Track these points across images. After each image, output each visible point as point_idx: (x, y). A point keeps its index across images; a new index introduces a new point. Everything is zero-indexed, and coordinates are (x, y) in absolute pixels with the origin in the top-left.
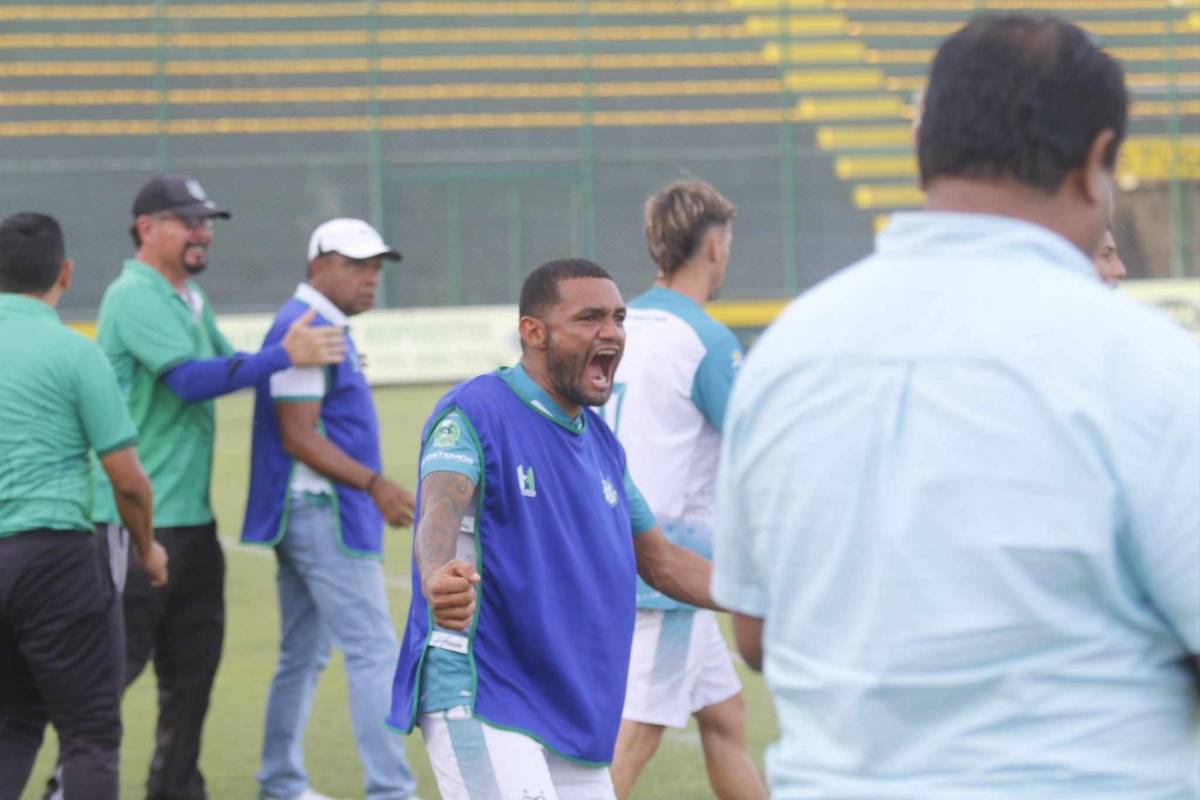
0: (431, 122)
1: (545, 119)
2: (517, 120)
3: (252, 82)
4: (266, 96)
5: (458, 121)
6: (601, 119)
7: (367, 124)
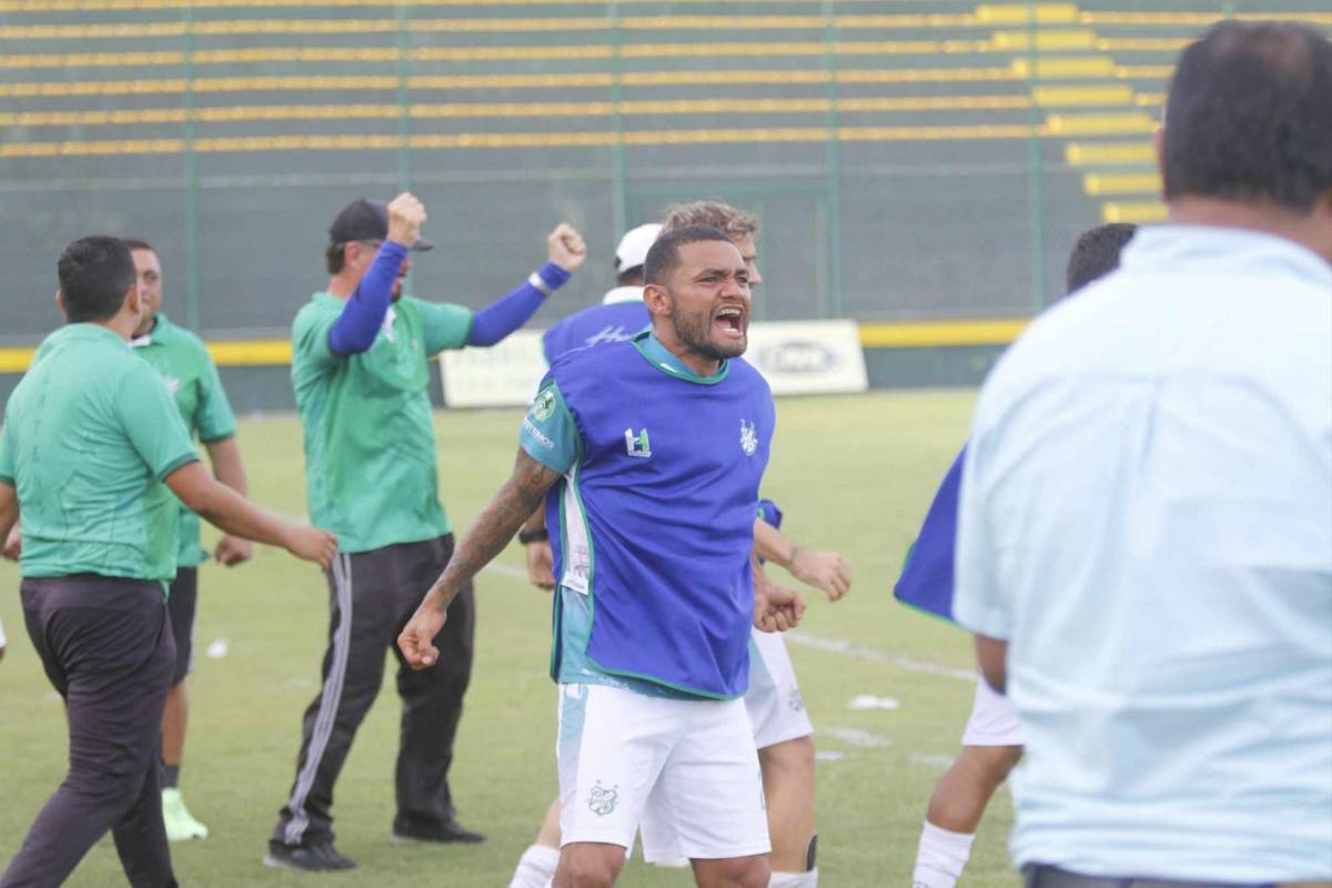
0: (674, 137)
1: (790, 135)
2: (761, 135)
3: (494, 96)
4: (509, 110)
5: (702, 136)
6: (847, 134)
7: (611, 139)
